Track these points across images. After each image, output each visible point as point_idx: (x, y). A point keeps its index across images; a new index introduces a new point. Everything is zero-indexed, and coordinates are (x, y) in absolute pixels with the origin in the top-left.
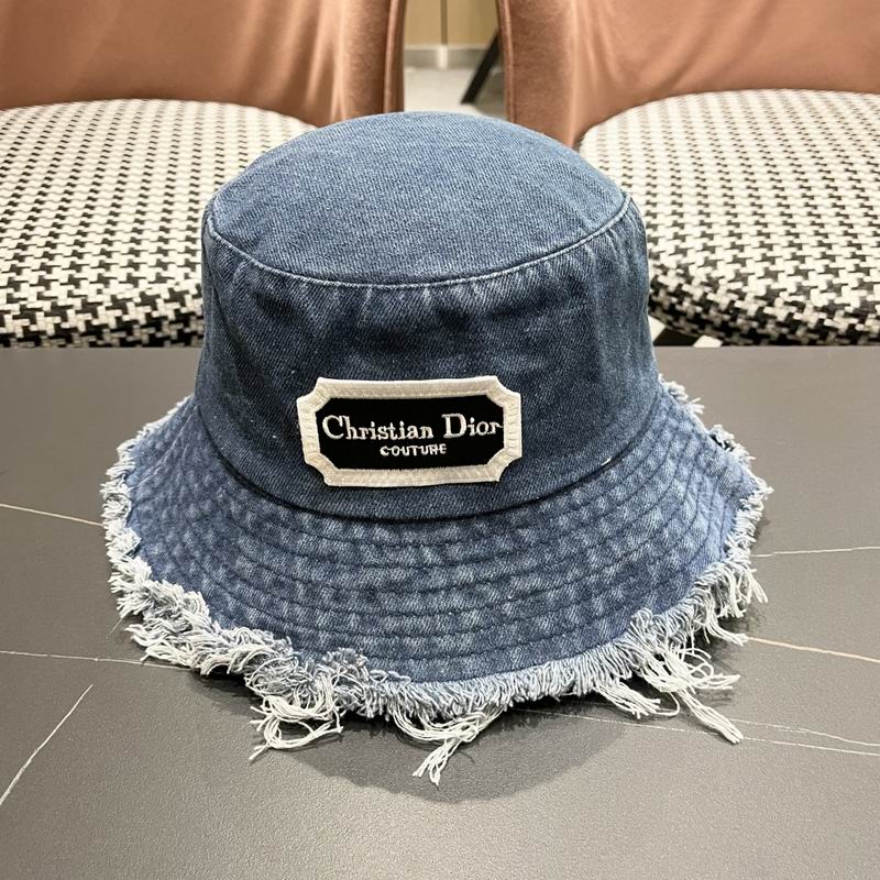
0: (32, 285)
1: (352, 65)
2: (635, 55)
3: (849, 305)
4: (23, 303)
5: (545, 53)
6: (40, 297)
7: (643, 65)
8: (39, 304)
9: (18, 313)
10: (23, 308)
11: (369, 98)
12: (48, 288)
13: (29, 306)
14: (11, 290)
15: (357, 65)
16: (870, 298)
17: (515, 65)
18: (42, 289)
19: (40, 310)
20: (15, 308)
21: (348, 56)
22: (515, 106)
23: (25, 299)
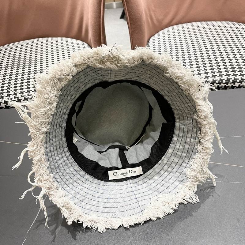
0: (26, 92)
1: (93, 31)
2: (160, 18)
3: (210, 81)
4: (24, 97)
5: (138, 25)
6: (28, 95)
7: (163, 20)
8: (28, 97)
9: (24, 99)
10: (25, 98)
11: (97, 39)
12: (30, 93)
13: (26, 97)
14: (21, 94)
15: (94, 31)
16: (215, 79)
17: (131, 28)
18: (28, 93)
19: (29, 98)
20: (23, 98)
21: (92, 29)
22: (132, 37)
23: (25, 96)
